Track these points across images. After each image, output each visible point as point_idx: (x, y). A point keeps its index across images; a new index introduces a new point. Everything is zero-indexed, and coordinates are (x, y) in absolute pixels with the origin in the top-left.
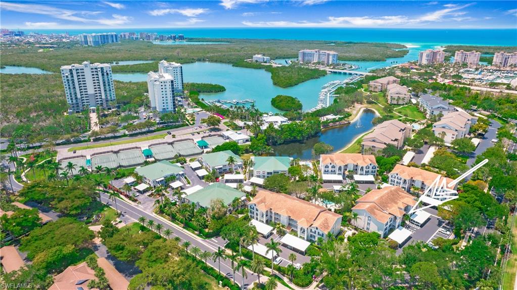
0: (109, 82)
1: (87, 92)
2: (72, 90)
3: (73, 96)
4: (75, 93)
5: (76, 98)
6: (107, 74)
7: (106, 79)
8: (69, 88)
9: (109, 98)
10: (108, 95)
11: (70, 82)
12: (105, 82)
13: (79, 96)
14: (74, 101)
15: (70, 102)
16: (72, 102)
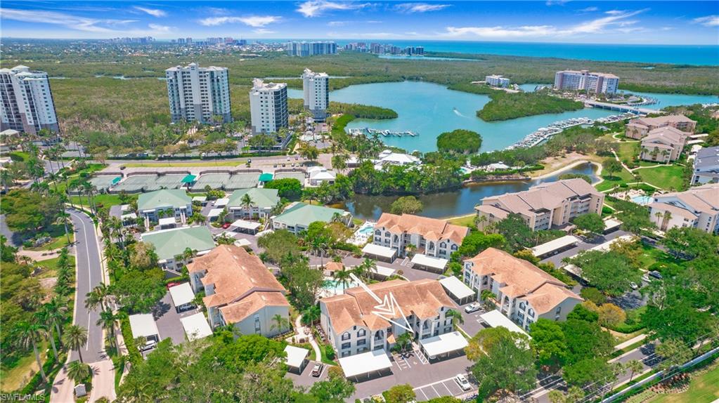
0: (219, 91)
1: (192, 101)
2: (176, 98)
3: (177, 105)
4: (179, 102)
5: (180, 108)
6: (218, 80)
7: (216, 87)
8: (173, 95)
9: (218, 111)
10: (218, 108)
11: (175, 88)
12: (214, 91)
13: (183, 106)
14: (177, 112)
15: (172, 113)
16: (175, 112)
